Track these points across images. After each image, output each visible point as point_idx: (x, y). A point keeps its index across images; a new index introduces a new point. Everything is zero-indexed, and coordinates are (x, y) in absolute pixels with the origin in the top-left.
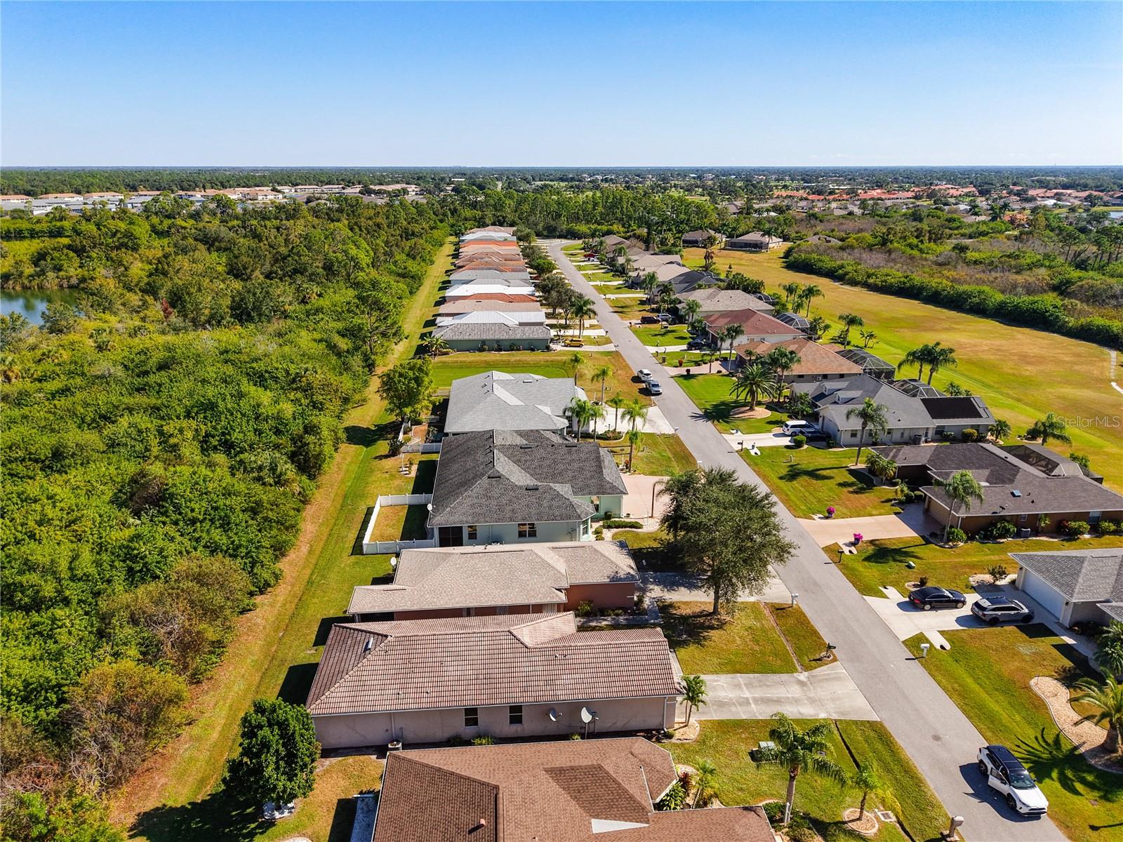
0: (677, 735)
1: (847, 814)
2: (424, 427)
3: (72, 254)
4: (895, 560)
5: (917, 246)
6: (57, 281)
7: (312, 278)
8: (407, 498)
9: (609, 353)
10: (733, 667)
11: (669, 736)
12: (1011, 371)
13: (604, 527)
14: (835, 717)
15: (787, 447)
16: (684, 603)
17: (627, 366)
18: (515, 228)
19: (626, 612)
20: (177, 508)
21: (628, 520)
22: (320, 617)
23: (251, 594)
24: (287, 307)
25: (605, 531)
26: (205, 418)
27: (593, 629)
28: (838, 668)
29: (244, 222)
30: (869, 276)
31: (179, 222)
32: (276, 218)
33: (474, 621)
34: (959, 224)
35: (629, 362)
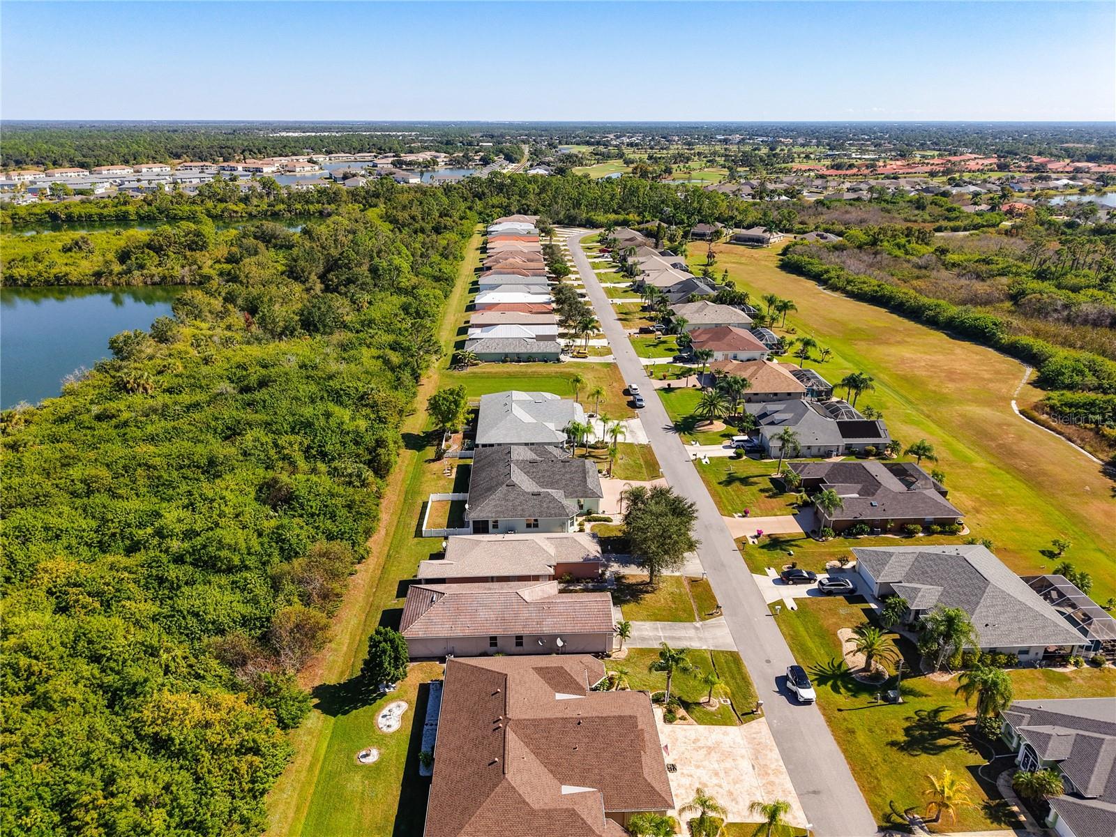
0: (614, 655)
1: (703, 699)
2: (460, 435)
3: (152, 253)
4: (781, 549)
5: (904, 246)
6: (141, 278)
7: (363, 287)
8: (451, 496)
9: (609, 365)
10: (656, 617)
11: (609, 656)
12: (934, 388)
13: (585, 520)
14: (712, 648)
15: (731, 458)
16: (633, 576)
17: (621, 379)
18: (538, 217)
19: (593, 581)
20: (302, 505)
21: (602, 516)
22: (398, 580)
23: (353, 563)
24: (345, 318)
25: (586, 523)
26: (306, 433)
27: (571, 591)
28: (722, 620)
29: (289, 206)
30: (849, 282)
31: (232, 206)
32: (318, 202)
33: (496, 585)
34: (958, 214)
35: (623, 375)
